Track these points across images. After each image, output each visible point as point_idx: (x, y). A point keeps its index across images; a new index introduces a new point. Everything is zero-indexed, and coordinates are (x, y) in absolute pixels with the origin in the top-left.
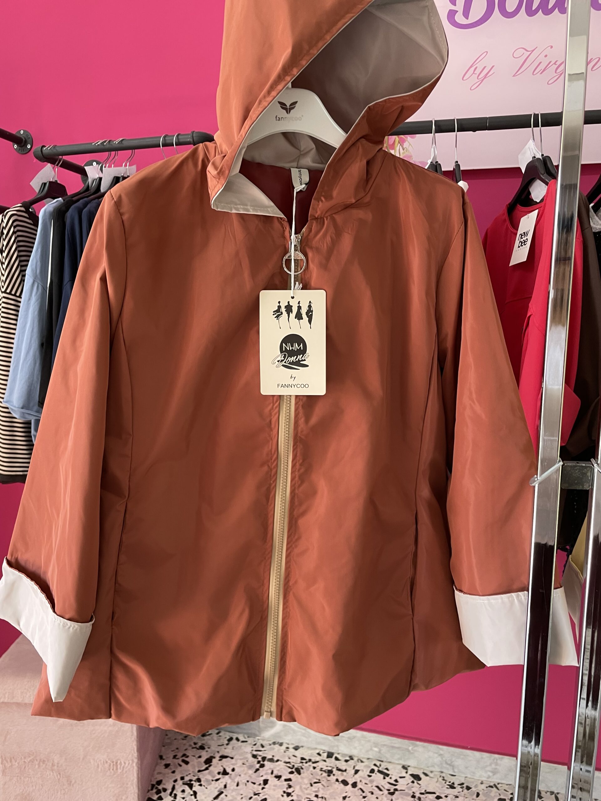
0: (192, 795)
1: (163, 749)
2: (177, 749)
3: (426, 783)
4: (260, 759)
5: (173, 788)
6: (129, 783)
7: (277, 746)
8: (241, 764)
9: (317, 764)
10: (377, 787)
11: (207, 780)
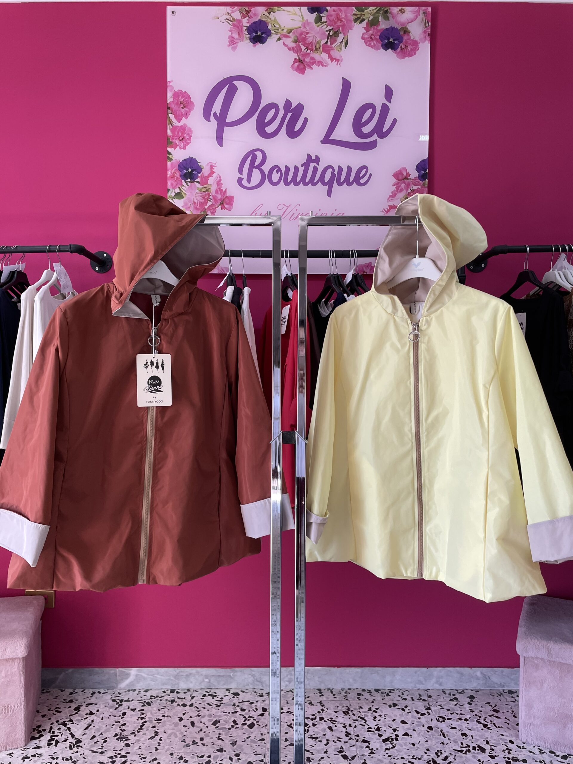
0: (66, 730)
1: (39, 707)
2: (51, 705)
3: (242, 696)
4: (118, 701)
5: (51, 728)
6: (18, 723)
7: (131, 692)
8: (104, 707)
9: (164, 698)
10: (208, 704)
11: (78, 720)
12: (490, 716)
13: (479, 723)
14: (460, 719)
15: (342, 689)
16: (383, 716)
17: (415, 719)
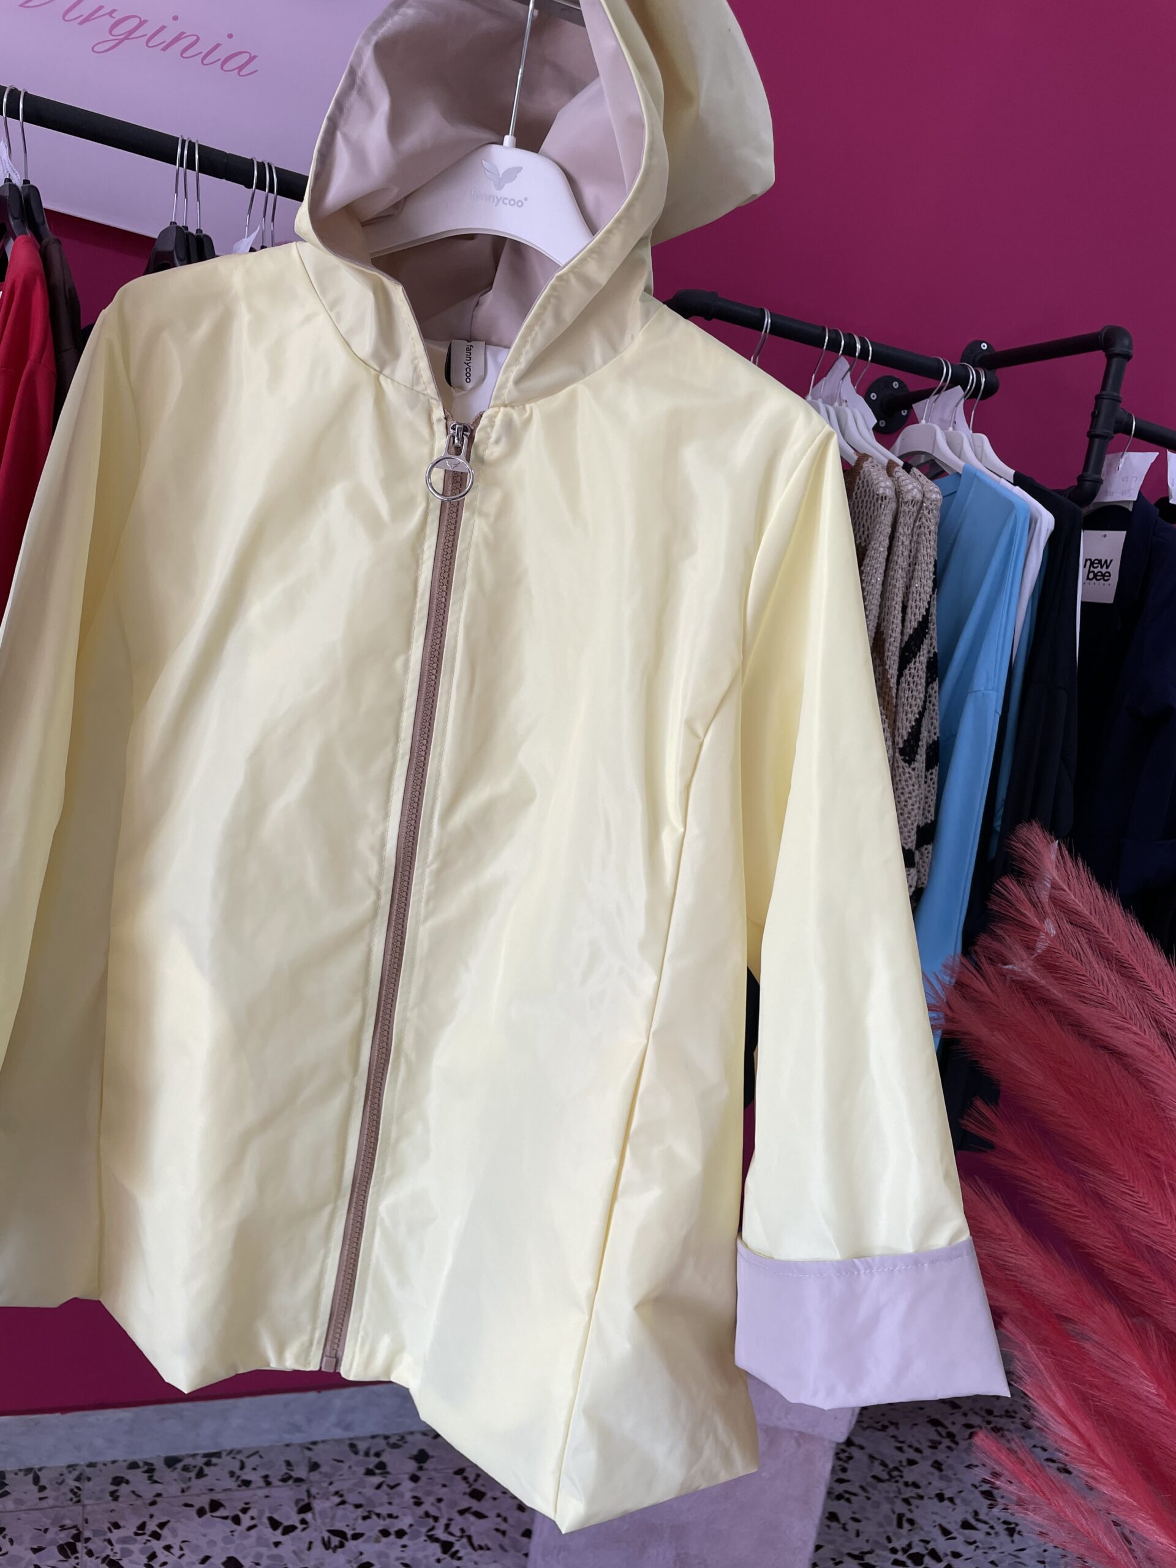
12: (462, 1512)
13: (433, 1539)
14: (385, 1533)
15: (69, 1466)
16: (176, 1551)
17: (263, 1550)
